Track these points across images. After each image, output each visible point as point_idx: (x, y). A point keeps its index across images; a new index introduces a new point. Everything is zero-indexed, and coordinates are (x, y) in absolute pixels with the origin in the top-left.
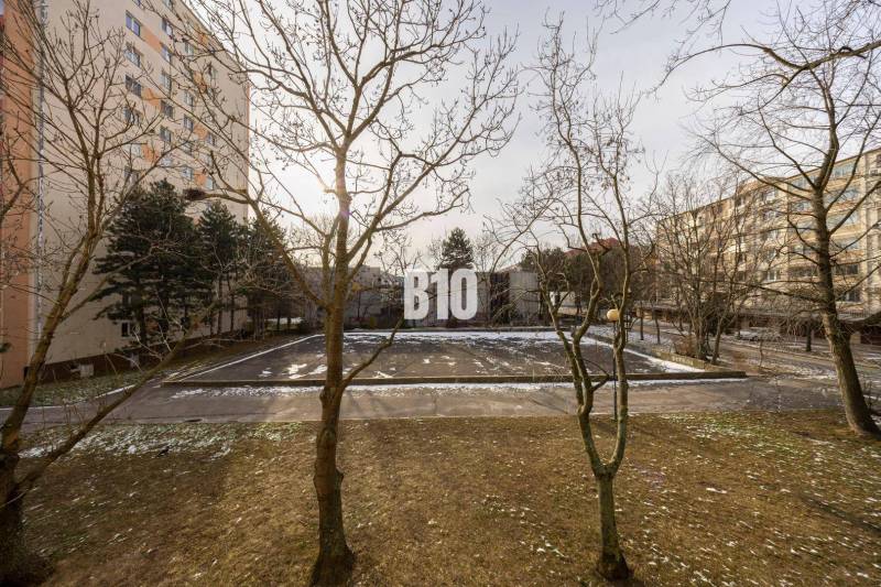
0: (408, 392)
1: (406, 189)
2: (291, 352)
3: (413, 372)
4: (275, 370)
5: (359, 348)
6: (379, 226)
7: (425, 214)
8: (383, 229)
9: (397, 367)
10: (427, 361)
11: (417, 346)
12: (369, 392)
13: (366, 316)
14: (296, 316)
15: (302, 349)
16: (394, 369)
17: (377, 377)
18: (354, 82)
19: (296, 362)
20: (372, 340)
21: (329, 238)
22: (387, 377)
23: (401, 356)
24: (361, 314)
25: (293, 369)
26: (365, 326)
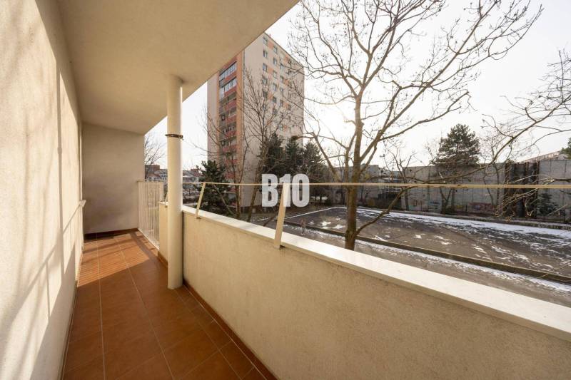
0: (400, 254)
1: (404, 107)
2: (323, 215)
3: (405, 241)
4: (316, 222)
5: (363, 218)
6: (382, 137)
7: (420, 122)
8: (384, 139)
9: (392, 235)
10: (419, 237)
11: (409, 224)
12: (369, 246)
13: (367, 198)
14: (324, 195)
15: (328, 214)
16: (388, 236)
17: (375, 239)
18: (367, 52)
19: (325, 220)
20: (371, 215)
21: (348, 149)
22: (383, 240)
23: (394, 229)
24: (363, 197)
25: (324, 224)
26: (366, 206)
